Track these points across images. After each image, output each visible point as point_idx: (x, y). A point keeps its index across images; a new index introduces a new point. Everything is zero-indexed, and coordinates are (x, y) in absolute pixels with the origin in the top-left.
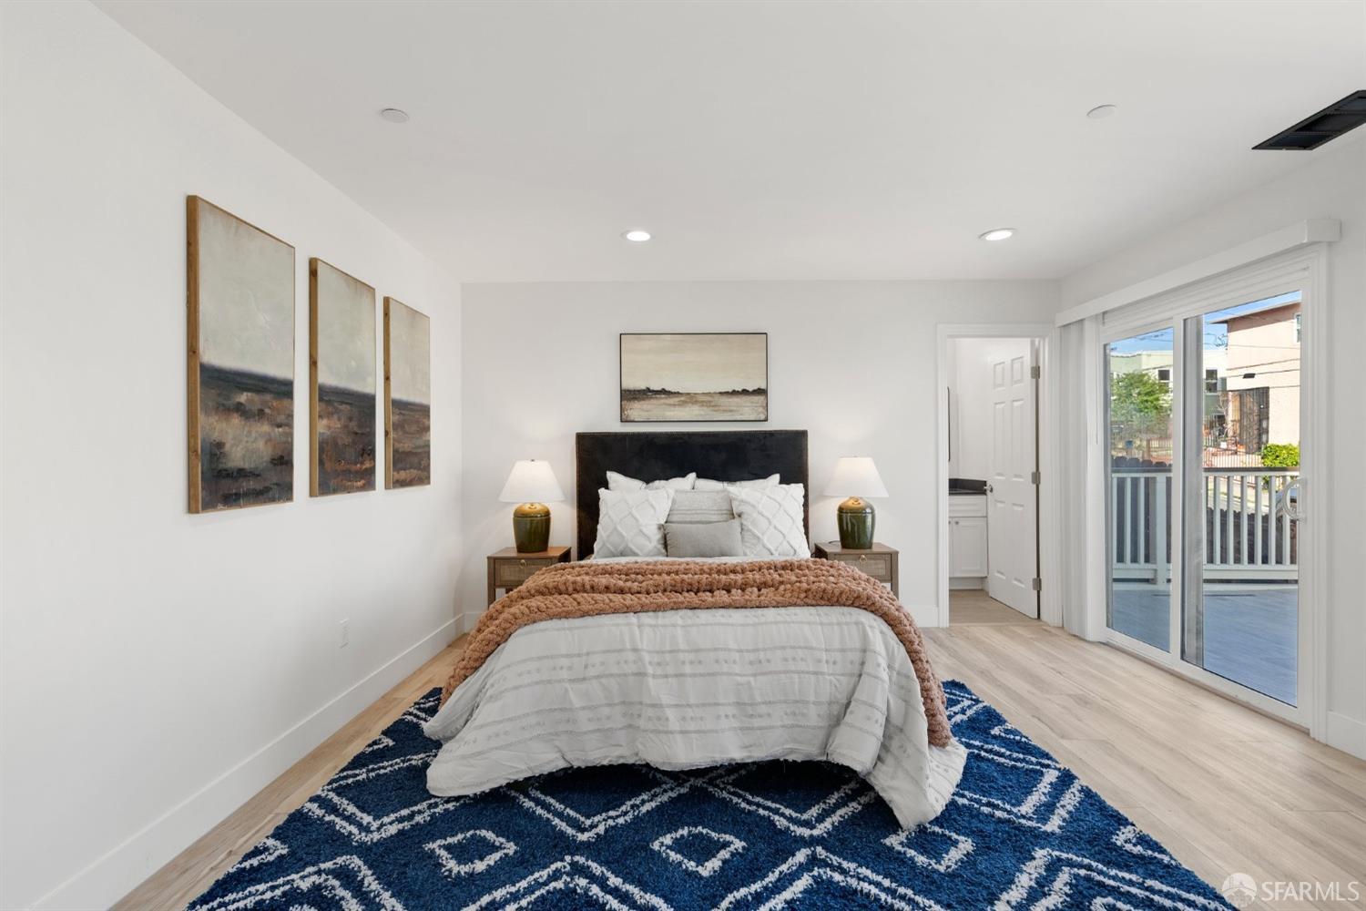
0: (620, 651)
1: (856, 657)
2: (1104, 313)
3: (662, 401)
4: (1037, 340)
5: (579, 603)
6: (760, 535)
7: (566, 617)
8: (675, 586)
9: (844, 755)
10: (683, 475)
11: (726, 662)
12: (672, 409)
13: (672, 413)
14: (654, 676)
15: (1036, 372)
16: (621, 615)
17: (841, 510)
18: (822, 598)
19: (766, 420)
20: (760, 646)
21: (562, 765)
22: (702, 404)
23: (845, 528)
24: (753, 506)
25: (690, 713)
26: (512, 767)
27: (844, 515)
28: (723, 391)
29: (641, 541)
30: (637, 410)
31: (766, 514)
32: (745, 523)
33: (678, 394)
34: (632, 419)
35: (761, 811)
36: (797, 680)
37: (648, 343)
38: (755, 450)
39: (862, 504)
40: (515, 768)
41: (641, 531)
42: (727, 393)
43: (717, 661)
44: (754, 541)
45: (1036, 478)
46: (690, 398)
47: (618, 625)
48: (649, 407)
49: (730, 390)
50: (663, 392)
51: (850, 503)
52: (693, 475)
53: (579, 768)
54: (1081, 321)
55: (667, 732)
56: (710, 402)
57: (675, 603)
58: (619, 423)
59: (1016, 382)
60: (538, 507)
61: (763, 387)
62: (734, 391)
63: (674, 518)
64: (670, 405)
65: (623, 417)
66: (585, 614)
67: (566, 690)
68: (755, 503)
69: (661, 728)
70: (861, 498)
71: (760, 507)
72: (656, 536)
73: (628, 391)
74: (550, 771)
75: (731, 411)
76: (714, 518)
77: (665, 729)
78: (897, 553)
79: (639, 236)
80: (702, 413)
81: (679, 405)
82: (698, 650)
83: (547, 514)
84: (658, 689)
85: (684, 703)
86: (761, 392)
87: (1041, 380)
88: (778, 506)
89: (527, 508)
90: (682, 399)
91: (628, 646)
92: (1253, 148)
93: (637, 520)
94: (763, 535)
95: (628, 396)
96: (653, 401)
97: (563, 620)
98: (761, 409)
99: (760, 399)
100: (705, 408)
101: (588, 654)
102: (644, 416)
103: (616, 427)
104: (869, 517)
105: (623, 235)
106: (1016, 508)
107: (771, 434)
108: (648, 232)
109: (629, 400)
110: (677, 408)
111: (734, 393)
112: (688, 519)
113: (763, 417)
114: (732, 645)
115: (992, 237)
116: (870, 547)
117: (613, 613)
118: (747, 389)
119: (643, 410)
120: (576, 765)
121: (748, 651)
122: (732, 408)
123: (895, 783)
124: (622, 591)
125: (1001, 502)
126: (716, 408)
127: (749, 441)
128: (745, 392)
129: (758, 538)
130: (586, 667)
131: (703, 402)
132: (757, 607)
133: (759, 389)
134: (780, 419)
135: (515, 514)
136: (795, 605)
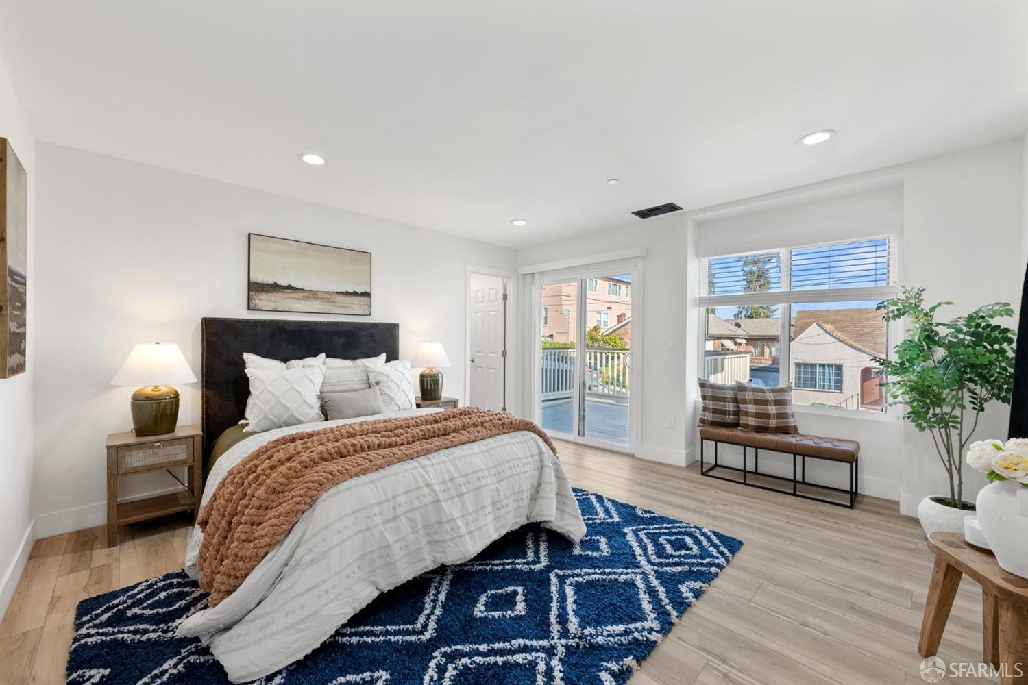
0: (418, 489)
1: (537, 458)
2: (543, 272)
3: (289, 295)
4: (505, 280)
5: (371, 461)
6: (393, 396)
7: (363, 474)
8: (424, 435)
9: (546, 516)
10: (315, 355)
11: (483, 478)
12: (297, 301)
13: (297, 305)
14: (445, 501)
15: (505, 297)
16: (403, 462)
17: (422, 377)
18: (511, 428)
19: (370, 315)
20: (497, 463)
21: (376, 594)
22: (323, 300)
23: (425, 386)
24: (387, 376)
25: (470, 518)
26: (339, 615)
27: (425, 379)
28: (339, 291)
29: (305, 409)
30: (264, 300)
31: (396, 381)
32: (382, 388)
33: (302, 290)
34: (260, 307)
35: (507, 567)
36: (518, 479)
37: (275, 246)
38: (365, 336)
39: (435, 371)
40: (342, 614)
41: (305, 402)
42: (342, 293)
43: (479, 479)
44: (390, 401)
45: (504, 354)
46: (312, 295)
47: (407, 470)
48: (277, 299)
49: (345, 291)
50: (289, 287)
51: (427, 372)
52: (323, 355)
53: (389, 591)
54: (533, 274)
55: (460, 537)
56: (329, 299)
57: (437, 446)
58: (246, 310)
59: (492, 301)
60: (164, 390)
61: (368, 291)
62: (347, 292)
63: (326, 389)
64: (293, 298)
65: (251, 305)
66: (379, 467)
67: (382, 532)
68: (388, 374)
69: (455, 535)
70: (434, 368)
71: (392, 376)
72: (317, 405)
73: (256, 283)
74: (366, 604)
75: (345, 307)
76: (357, 387)
77: (459, 535)
78: (458, 400)
79: (314, 160)
80: (322, 306)
81: (303, 299)
82: (467, 475)
83: (177, 395)
84: (451, 509)
85: (466, 513)
86: (367, 295)
87: (507, 302)
88: (402, 375)
89: (149, 390)
90: (306, 294)
91: (422, 484)
92: (632, 213)
93: (300, 393)
94: (395, 395)
95: (255, 288)
96: (280, 294)
97: (362, 477)
98: (366, 307)
99: (365, 299)
100: (325, 303)
101: (394, 498)
102: (271, 306)
103: (242, 313)
104: (441, 379)
105: (300, 156)
106: (491, 370)
107: (376, 325)
108: (324, 158)
109: (257, 291)
110: (302, 302)
111: (347, 294)
112: (338, 389)
113: (368, 313)
114: (483, 467)
115: (516, 223)
116: (440, 399)
117: (398, 462)
118: (358, 292)
119: (271, 301)
120: (385, 590)
121: (492, 468)
122: (345, 305)
123: (563, 523)
124: (390, 446)
125: (480, 367)
126: (333, 304)
127: (360, 329)
128: (355, 294)
129: (393, 398)
130: (394, 508)
131: (323, 298)
132: (481, 440)
133: (365, 292)
134: (380, 315)
135: (132, 398)
136: (498, 434)
